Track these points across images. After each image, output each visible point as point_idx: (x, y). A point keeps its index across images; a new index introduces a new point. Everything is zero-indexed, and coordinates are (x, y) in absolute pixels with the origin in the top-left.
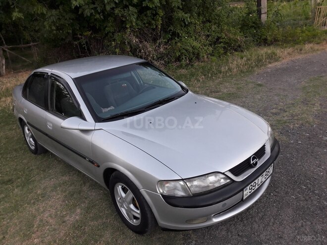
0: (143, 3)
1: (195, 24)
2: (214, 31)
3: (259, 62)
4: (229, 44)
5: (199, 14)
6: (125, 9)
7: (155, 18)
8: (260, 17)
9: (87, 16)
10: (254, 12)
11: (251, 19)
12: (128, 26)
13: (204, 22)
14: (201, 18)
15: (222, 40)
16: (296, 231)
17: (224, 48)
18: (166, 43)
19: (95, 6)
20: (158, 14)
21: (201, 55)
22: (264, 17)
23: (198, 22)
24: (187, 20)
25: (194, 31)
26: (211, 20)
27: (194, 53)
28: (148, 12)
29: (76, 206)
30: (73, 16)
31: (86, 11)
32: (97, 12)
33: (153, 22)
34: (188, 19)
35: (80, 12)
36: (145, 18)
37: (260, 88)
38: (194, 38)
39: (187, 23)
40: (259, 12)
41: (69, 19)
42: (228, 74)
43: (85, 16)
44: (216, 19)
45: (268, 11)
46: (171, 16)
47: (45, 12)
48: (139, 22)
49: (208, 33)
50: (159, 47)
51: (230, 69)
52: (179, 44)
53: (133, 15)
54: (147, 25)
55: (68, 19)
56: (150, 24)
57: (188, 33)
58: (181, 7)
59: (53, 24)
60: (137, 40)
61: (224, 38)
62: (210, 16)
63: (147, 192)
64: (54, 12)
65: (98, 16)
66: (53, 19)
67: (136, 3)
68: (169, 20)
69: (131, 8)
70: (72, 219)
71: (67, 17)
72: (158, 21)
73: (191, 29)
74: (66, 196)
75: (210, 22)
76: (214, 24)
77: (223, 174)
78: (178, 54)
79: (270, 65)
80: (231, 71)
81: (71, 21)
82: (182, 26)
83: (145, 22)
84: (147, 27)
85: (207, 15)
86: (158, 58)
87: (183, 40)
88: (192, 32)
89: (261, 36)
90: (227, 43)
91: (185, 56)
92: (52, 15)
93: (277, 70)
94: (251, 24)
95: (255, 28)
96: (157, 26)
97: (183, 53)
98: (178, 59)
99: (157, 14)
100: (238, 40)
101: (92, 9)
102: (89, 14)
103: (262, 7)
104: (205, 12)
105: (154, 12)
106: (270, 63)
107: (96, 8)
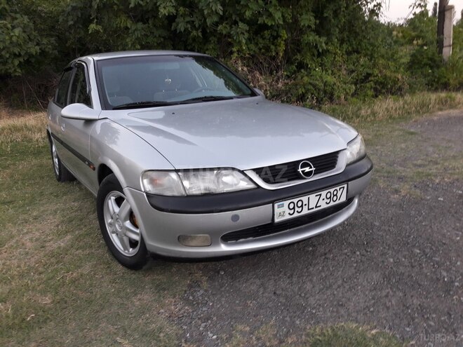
0: (260, 19)
1: (335, 54)
2: (362, 66)
3: (424, 107)
4: (383, 85)
5: (342, 42)
6: (233, 26)
7: (276, 41)
8: (441, 52)
9: (180, 32)
10: (432, 43)
11: (427, 54)
12: (234, 49)
13: (349, 53)
14: (345, 46)
15: (372, 79)
16: (373, 301)
17: (376, 90)
18: (288, 77)
19: (192, 19)
20: (281, 37)
21: (336, 94)
22: (447, 52)
23: (339, 52)
24: (321, 46)
25: (332, 64)
26: (359, 50)
27: (325, 92)
28: (266, 32)
29: (69, 232)
30: (165, 33)
31: (180, 25)
32: (194, 27)
33: (272, 47)
34: (324, 45)
35: (173, 28)
36: (261, 40)
37: (410, 137)
38: (330, 72)
39: (320, 50)
40: (440, 45)
41: (159, 36)
42: (369, 119)
43: (178, 31)
44: (368, 49)
45: (453, 43)
46: (299, 40)
47: (129, 26)
48: (252, 46)
49: (353, 68)
50: (277, 82)
51: (374, 114)
52: (306, 79)
53: (243, 34)
54: (263, 51)
55: (157, 36)
56: (268, 49)
57: (322, 65)
58: (313, 27)
59: (137, 42)
60: (245, 69)
61: (377, 75)
62: (359, 44)
63: (131, 191)
64: (140, 25)
65: (194, 33)
66: (138, 34)
67: (248, 19)
68: (296, 46)
69: (241, 24)
70: (55, 246)
71: (157, 33)
72: (280, 46)
73: (327, 60)
74: (63, 222)
75: (358, 52)
76: (365, 56)
77: (242, 172)
78: (301, 91)
79: (440, 113)
80: (375, 117)
81: (162, 39)
82: (314, 55)
83: (261, 46)
84: (263, 54)
85: (354, 43)
86: (273, 97)
87: (313, 72)
88: (328, 65)
89: (439, 79)
90: (381, 83)
91: (312, 94)
92: (136, 30)
93: (450, 118)
94: (425, 61)
95: (431, 68)
96: (277, 54)
97: (308, 90)
98: (301, 98)
99: (278, 36)
100: (398, 80)
101: (188, 22)
102: (182, 30)
103: (445, 36)
104: (352, 39)
105: (275, 34)
106: (441, 110)
107: (193, 22)
